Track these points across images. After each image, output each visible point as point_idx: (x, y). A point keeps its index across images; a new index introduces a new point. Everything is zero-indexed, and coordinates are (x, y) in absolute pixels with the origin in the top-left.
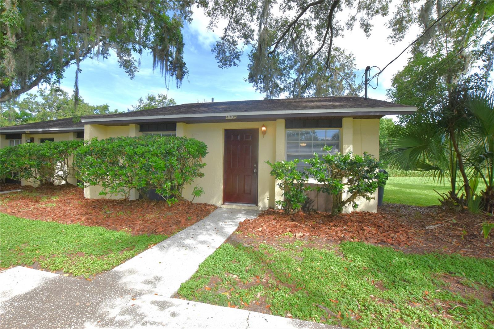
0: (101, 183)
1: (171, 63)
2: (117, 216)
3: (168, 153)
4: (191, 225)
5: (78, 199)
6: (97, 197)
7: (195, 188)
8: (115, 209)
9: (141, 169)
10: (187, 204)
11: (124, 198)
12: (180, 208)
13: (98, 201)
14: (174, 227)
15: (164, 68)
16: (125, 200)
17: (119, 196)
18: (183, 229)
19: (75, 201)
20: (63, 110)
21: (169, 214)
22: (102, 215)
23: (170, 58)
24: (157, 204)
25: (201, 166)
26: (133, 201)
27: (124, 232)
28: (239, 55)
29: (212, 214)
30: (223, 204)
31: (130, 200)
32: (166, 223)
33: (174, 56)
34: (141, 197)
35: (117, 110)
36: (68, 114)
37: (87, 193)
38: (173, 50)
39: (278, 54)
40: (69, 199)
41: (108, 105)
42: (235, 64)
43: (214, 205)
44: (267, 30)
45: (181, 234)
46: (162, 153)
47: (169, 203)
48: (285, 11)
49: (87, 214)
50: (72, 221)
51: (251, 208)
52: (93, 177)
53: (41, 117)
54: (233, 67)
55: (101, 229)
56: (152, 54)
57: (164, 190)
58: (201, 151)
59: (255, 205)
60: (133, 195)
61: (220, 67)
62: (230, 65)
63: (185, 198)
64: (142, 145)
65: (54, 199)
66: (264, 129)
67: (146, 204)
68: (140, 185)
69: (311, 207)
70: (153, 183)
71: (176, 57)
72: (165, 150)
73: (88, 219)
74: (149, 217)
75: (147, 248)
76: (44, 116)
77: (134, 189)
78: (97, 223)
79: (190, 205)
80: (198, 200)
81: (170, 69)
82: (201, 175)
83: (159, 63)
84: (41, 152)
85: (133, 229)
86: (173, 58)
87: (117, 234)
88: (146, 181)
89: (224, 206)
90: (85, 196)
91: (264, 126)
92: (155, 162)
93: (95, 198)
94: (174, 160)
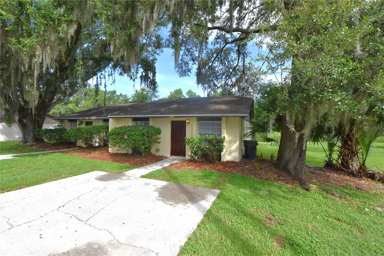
0: (117, 146)
1: (150, 82)
2: (124, 159)
3: (143, 135)
4: (152, 163)
5: (107, 152)
6: (115, 152)
7: (156, 148)
8: (123, 157)
9: (133, 141)
10: (153, 155)
11: (126, 152)
12: (149, 157)
13: (115, 154)
14: (145, 164)
15: (146, 85)
16: (127, 153)
17: (124, 152)
18: (148, 164)
19: (106, 154)
20: (88, 96)
21: (144, 159)
22: (118, 159)
23: (149, 80)
24: (140, 155)
25: (158, 139)
26: (130, 154)
27: (127, 164)
28: (190, 70)
29: (163, 160)
30: (171, 156)
31: (129, 153)
32: (142, 162)
33: (151, 79)
34: (134, 152)
35: (121, 93)
36: (91, 98)
37: (110, 150)
38: (151, 75)
39: (215, 67)
40: (103, 153)
41: (116, 90)
42: (188, 75)
43: (166, 157)
44: (202, 59)
45: (147, 166)
46: (140, 135)
47: (144, 154)
48: (215, 45)
49: (112, 158)
50: (107, 161)
51: (182, 158)
52: (115, 143)
53: (75, 101)
54: (187, 76)
55: (118, 163)
56: (140, 79)
57: (142, 149)
58: (158, 132)
59: (185, 157)
60: (130, 151)
61: (180, 77)
62: (185, 75)
63: (153, 153)
64: (133, 131)
65: (97, 152)
66: (188, 121)
67: (135, 155)
68: (132, 147)
69: (209, 159)
70: (137, 146)
71: (152, 79)
72: (142, 133)
73: (113, 160)
74: (136, 160)
75: (134, 169)
76: (77, 100)
77: (130, 148)
78: (117, 161)
79: (154, 156)
80: (158, 154)
81: (149, 85)
82: (159, 143)
83: (144, 83)
84: (91, 131)
85: (130, 164)
86: (150, 80)
87: (124, 165)
88: (134, 145)
89: (171, 157)
90: (109, 151)
91: (188, 120)
92: (138, 138)
93: (114, 152)
94: (145, 137)
